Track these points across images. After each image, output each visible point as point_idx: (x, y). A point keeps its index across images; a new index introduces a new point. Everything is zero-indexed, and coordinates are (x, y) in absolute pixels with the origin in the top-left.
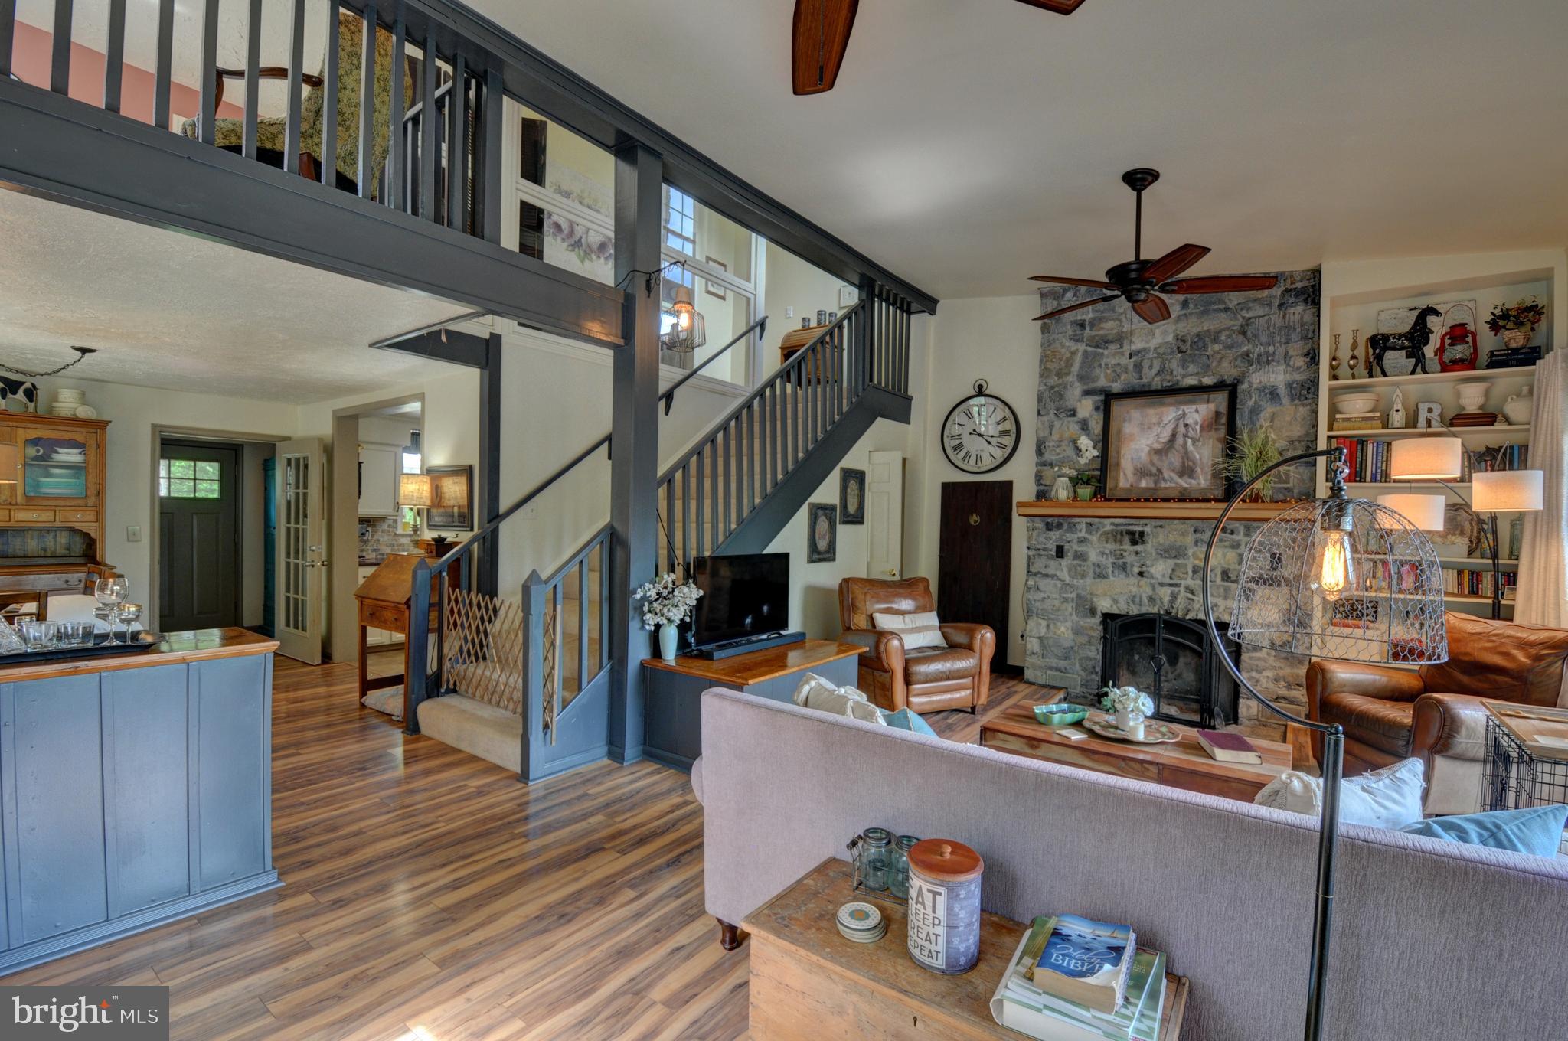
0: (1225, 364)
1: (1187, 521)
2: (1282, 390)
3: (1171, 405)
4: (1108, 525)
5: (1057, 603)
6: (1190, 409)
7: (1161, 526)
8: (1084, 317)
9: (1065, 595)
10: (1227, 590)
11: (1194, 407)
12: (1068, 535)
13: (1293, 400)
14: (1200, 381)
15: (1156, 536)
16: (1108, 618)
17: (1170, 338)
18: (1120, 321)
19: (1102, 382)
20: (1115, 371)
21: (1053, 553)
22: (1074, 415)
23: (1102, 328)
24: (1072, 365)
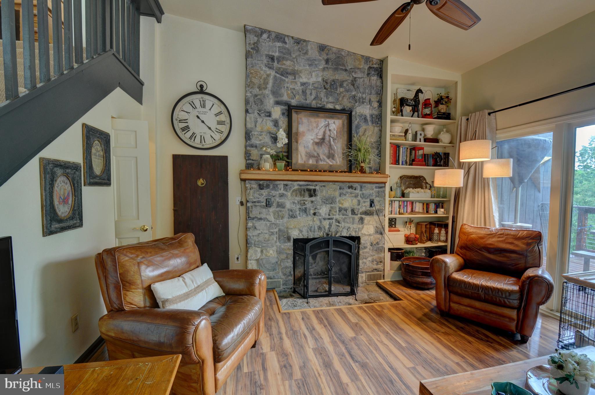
0: (345, 100)
1: (336, 183)
2: (369, 118)
3: (322, 117)
4: (296, 186)
5: (267, 236)
6: (331, 121)
7: (324, 186)
8: (273, 54)
9: (272, 231)
10: (353, 219)
11: (333, 120)
12: (273, 192)
13: (373, 123)
14: (334, 107)
15: (322, 192)
16: (296, 241)
17: (320, 79)
18: (294, 62)
19: (285, 98)
20: (292, 93)
21: (264, 204)
22: (270, 116)
23: (284, 64)
24: (267, 83)
